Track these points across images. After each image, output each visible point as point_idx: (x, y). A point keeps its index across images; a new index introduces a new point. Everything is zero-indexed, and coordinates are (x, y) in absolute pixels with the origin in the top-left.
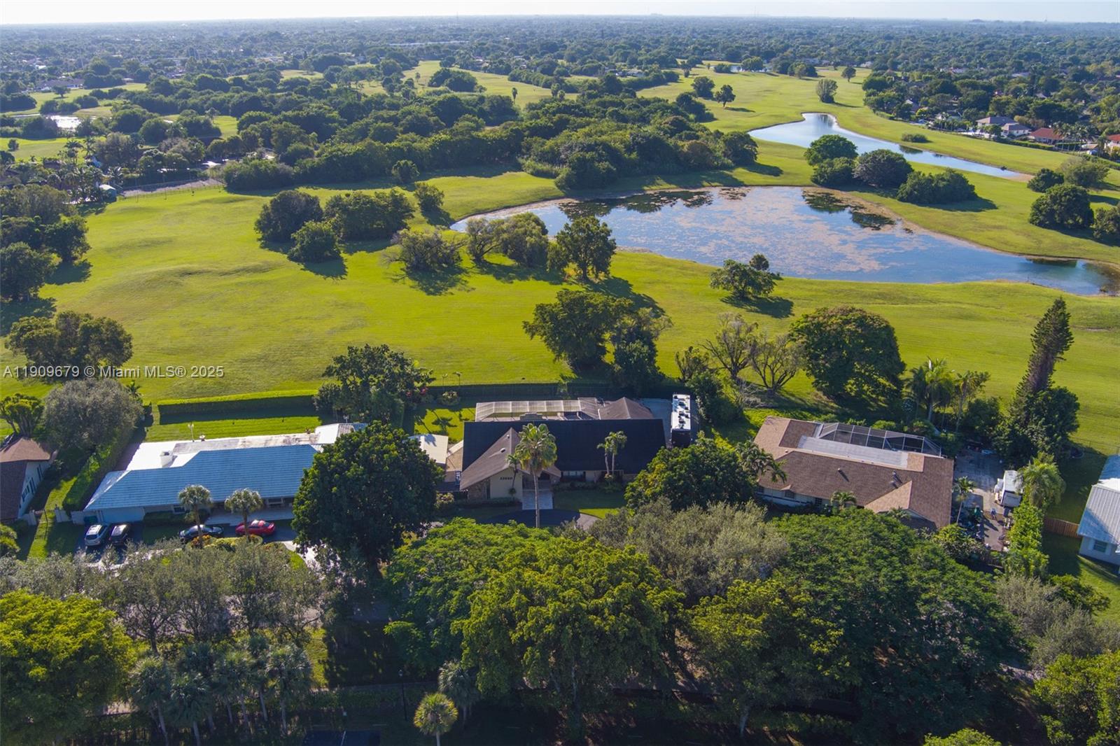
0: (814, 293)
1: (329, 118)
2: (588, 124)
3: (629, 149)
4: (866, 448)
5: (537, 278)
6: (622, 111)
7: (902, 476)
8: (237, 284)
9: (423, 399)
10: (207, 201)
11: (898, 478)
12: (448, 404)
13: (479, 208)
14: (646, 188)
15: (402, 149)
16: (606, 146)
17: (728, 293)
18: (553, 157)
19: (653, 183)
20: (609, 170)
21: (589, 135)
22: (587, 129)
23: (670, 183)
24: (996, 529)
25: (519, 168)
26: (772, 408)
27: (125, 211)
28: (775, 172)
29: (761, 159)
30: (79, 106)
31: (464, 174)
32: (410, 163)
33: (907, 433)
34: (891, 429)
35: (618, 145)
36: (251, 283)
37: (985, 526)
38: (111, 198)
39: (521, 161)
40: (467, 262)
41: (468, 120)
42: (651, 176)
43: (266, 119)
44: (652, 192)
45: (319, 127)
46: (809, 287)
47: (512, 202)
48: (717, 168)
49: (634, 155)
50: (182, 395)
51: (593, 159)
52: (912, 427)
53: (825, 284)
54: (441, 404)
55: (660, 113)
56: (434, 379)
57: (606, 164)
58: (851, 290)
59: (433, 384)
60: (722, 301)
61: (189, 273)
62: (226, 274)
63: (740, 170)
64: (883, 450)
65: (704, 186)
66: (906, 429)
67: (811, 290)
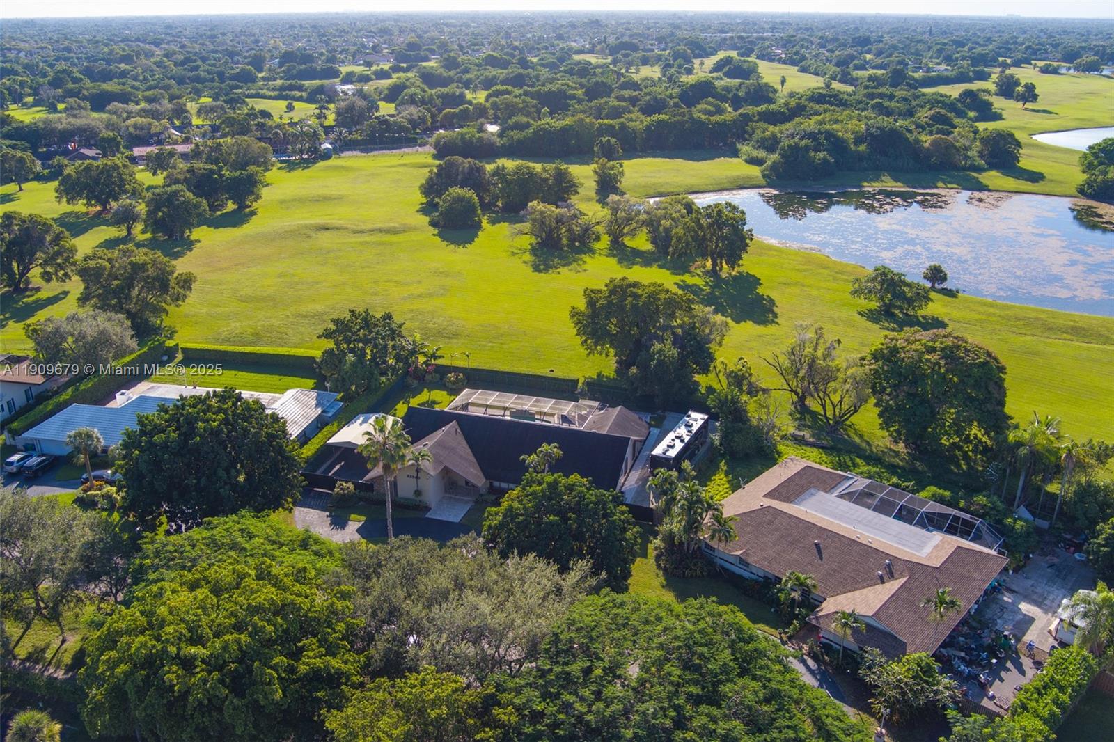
0: (984, 317)
1: (570, 95)
2: (825, 111)
3: (859, 140)
4: (891, 520)
5: (660, 267)
6: (886, 104)
7: (897, 568)
8: (361, 243)
9: (428, 377)
10: (405, 165)
11: (891, 567)
12: (450, 386)
13: (662, 190)
14: (865, 184)
15: (614, 127)
16: (830, 135)
17: (874, 305)
18: (770, 145)
19: (877, 179)
20: (825, 161)
21: (820, 123)
22: (819, 118)
23: (896, 180)
24: (1023, 672)
25: (735, 153)
26: (823, 447)
27: (328, 168)
28: (1036, 177)
29: (1024, 163)
30: (374, 77)
31: (671, 157)
32: (613, 140)
33: (962, 510)
34: (941, 500)
35: (849, 136)
36: (374, 243)
37: (1009, 664)
38: (326, 156)
39: (739, 146)
40: (605, 242)
41: (710, 104)
42: (875, 171)
43: (509, 93)
44: (870, 189)
45: (558, 102)
46: (982, 309)
47: (702, 188)
48: (964, 169)
49: (862, 148)
50: (217, 341)
51: (807, 148)
52: (970, 503)
53: (1009, 308)
54: (445, 386)
55: (928, 106)
56: (440, 357)
57: (821, 155)
58: (1037, 319)
59: (439, 362)
60: (860, 313)
61: (326, 228)
62: (360, 232)
63: (994, 173)
64: (911, 527)
65: (937, 187)
66: (962, 504)
67: (980, 313)
